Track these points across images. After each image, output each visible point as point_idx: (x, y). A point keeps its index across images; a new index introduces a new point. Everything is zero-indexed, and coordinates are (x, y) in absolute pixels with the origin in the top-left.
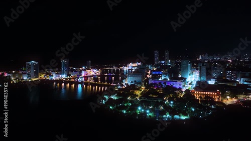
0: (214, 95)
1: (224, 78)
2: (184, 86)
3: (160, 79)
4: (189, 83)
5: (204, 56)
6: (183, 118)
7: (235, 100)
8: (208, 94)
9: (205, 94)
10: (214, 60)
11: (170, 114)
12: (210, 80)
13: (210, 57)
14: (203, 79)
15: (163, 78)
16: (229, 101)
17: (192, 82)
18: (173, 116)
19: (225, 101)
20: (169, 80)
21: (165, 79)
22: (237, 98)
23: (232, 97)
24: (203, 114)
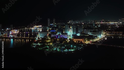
0: (82, 40)
1: (83, 33)
2: (68, 37)
3: (57, 34)
4: (69, 35)
5: (71, 21)
6: (72, 50)
7: (89, 42)
8: (79, 40)
9: (78, 40)
10: (76, 23)
11: (67, 49)
12: (77, 34)
13: (74, 21)
14: (75, 33)
15: (58, 34)
16: (87, 42)
17: (70, 35)
18: (68, 50)
19: (85, 43)
20: (61, 34)
21: (59, 34)
22: (90, 41)
23: (88, 41)
24: (79, 48)
